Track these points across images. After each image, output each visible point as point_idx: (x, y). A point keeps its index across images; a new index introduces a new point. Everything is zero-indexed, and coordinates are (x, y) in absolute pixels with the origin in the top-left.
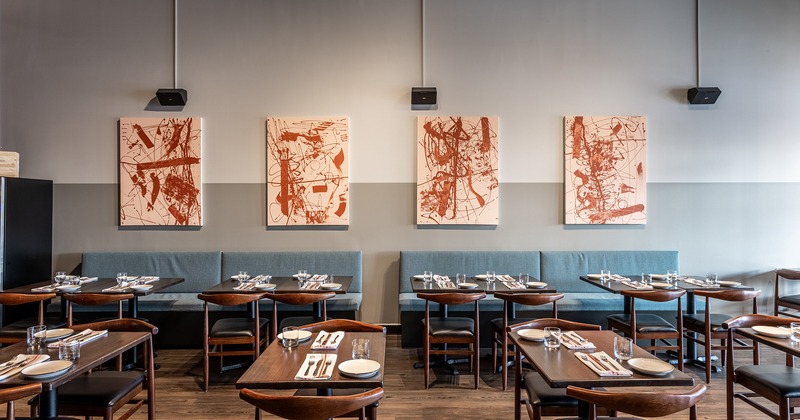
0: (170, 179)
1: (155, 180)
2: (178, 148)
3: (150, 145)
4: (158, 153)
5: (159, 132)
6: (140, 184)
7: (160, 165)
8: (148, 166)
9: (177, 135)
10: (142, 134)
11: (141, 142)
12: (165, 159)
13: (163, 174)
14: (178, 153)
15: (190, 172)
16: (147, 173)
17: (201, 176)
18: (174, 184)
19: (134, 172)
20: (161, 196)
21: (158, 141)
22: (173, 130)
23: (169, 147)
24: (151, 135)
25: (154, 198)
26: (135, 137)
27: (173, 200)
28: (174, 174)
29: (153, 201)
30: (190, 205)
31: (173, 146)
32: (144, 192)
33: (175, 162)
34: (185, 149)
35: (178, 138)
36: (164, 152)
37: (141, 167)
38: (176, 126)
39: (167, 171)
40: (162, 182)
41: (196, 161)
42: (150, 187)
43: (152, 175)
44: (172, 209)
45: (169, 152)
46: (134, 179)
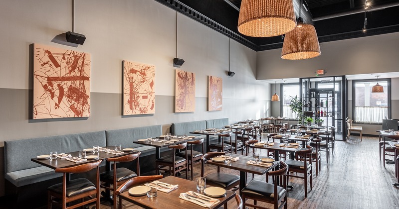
0: (71, 89)
1: (61, 89)
2: (77, 70)
3: (57, 65)
4: (63, 71)
5: (64, 58)
6: (50, 91)
7: (64, 79)
8: (56, 79)
9: (76, 61)
10: (51, 57)
11: (51, 62)
12: (68, 75)
13: (66, 85)
14: (77, 73)
15: (83, 85)
16: (55, 84)
17: (90, 88)
18: (74, 92)
19: (45, 82)
20: (65, 99)
21: (63, 64)
22: (73, 58)
23: (70, 68)
24: (59, 59)
25: (60, 100)
26: (46, 59)
27: (73, 102)
28: (73, 86)
29: (59, 102)
30: (83, 105)
31: (74, 68)
32: (53, 96)
33: (74, 78)
34: (81, 71)
35: (76, 63)
36: (67, 71)
37: (50, 80)
38: (75, 56)
39: (69, 83)
40: (66, 90)
41: (87, 79)
42: (57, 93)
43: (59, 85)
44: (72, 107)
45: (70, 72)
46: (45, 87)
